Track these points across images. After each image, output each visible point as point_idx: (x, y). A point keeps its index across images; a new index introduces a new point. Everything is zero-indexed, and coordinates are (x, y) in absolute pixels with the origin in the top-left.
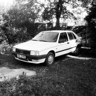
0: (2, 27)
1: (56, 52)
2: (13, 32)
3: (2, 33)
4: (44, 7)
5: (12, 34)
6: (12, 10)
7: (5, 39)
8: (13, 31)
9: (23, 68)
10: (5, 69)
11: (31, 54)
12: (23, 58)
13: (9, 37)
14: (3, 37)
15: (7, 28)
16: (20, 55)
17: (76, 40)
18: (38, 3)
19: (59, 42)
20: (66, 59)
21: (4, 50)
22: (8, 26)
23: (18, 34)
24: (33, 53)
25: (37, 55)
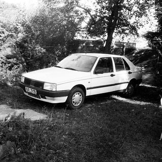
0: (18, 43)
1: (88, 89)
2: (35, 52)
3: (17, 54)
4: (90, 14)
5: (33, 56)
6: (38, 17)
7: (21, 63)
8: (36, 50)
9: (32, 109)
10: (4, 107)
11: (44, 88)
12: (33, 92)
13: (28, 60)
14: (17, 59)
15: (26, 45)
16: (30, 89)
17: (128, 71)
18: (80, 7)
19: (95, 73)
20: (109, 102)
21: (14, 80)
22: (28, 43)
23: (43, 56)
24: (48, 86)
25: (54, 90)
